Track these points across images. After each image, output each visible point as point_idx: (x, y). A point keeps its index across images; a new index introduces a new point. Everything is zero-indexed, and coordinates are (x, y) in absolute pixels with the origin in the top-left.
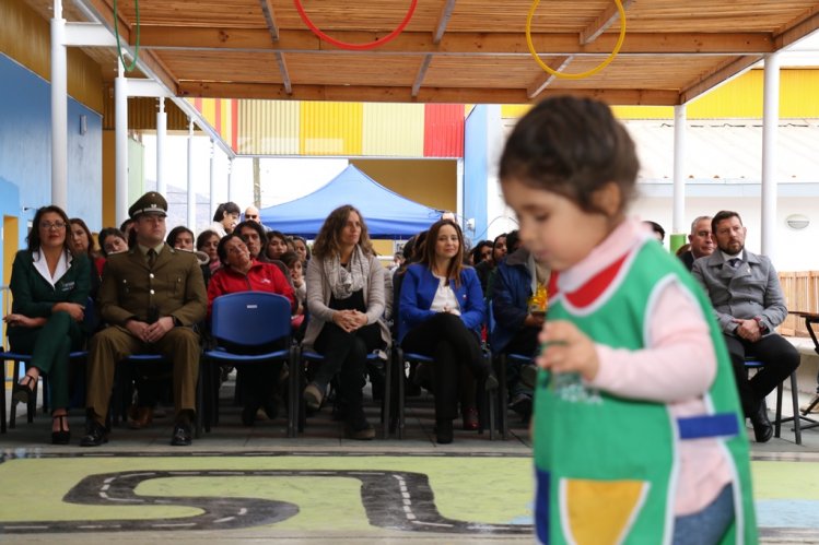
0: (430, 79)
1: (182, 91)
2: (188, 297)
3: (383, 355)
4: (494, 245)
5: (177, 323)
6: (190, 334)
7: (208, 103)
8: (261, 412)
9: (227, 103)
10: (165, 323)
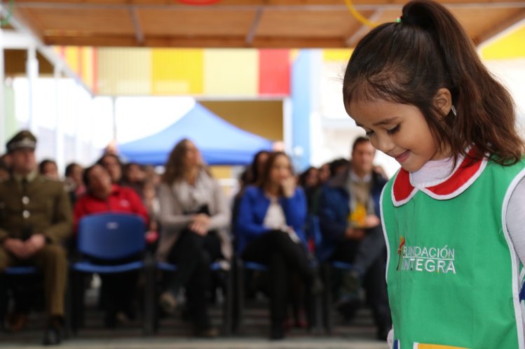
0: (262, 30)
1: (49, 41)
2: (57, 218)
3: (225, 265)
4: (321, 170)
5: (48, 241)
6: (59, 250)
7: (72, 51)
8: (122, 317)
9: (88, 52)
10: (37, 241)
